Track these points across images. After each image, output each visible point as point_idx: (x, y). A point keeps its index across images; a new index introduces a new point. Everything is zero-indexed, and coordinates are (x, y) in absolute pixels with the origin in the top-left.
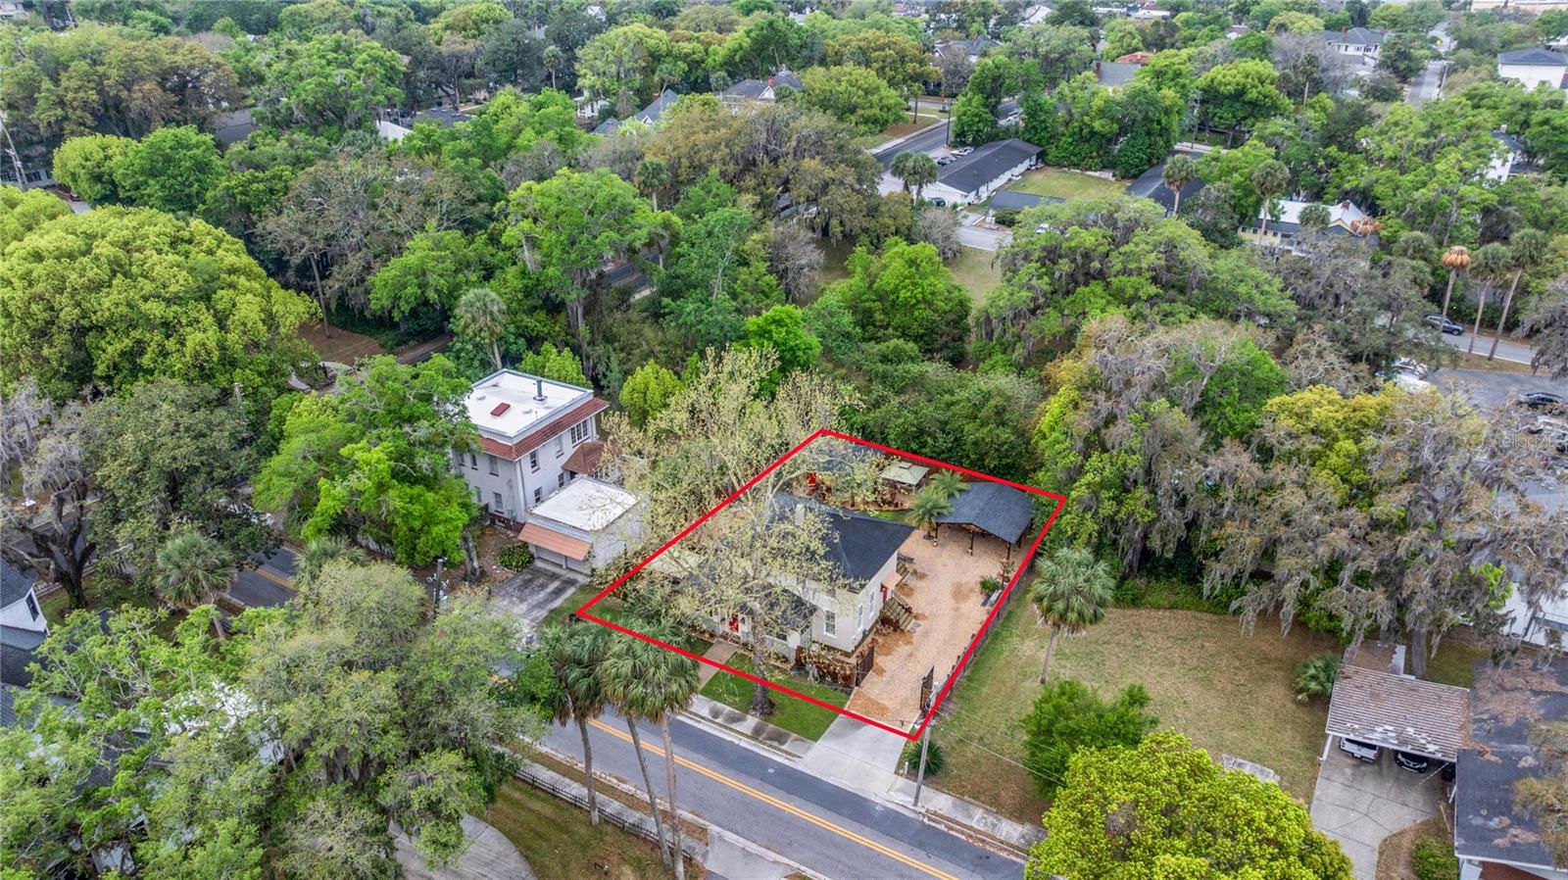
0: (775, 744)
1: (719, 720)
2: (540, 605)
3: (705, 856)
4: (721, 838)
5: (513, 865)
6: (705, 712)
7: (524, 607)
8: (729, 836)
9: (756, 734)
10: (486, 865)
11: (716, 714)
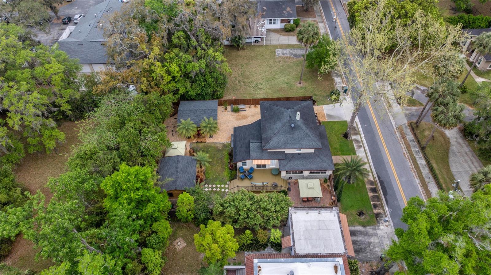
0: (356, 128)
1: (361, 144)
2: (366, 234)
3: (405, 124)
4: (396, 124)
5: (453, 158)
6: (362, 149)
7: (372, 240)
8: (394, 124)
9: (357, 134)
10: (460, 163)
11: (360, 147)
